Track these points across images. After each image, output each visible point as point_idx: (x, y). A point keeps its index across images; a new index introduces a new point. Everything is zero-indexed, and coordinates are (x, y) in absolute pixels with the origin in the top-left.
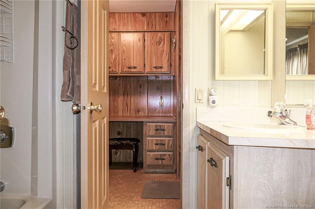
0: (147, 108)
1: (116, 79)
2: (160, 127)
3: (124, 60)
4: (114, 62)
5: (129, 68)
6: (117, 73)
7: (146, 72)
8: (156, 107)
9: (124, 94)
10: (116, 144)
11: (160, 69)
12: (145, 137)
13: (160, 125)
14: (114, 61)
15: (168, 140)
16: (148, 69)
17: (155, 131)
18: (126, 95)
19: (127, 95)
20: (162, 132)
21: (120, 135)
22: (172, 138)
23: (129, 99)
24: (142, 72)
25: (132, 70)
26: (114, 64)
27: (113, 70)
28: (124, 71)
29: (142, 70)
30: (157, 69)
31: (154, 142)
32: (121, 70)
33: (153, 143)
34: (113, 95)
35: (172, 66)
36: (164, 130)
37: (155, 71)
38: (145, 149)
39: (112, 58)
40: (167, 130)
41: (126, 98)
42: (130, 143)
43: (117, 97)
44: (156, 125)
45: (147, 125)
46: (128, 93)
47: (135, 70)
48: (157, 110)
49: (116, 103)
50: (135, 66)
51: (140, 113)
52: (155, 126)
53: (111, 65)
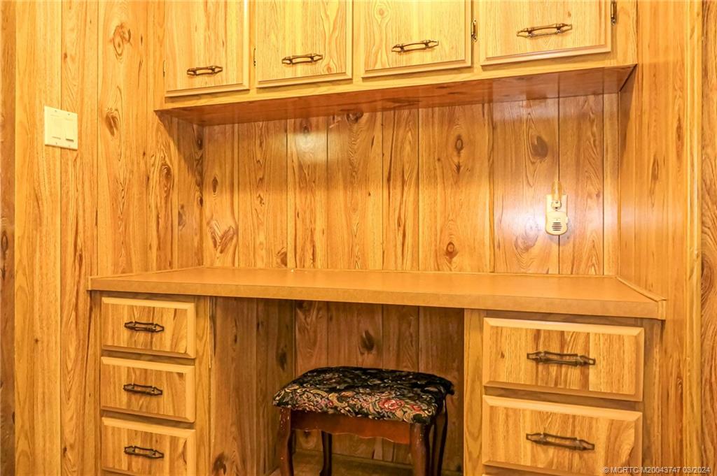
0: (487, 241)
1: (357, 119)
2: (563, 343)
3: (378, 17)
4: (336, 34)
5: (402, 49)
6: (350, 81)
7: (481, 60)
8: (532, 233)
9: (389, 180)
10: (331, 411)
11: (554, 38)
12: (473, 391)
13: (562, 333)
14: (334, 29)
15: (612, 422)
16: (489, 48)
17: (532, 364)
18: (399, 183)
19: (403, 182)
20: (574, 374)
21: (374, 352)
22: (639, 414)
23: (411, 199)
24: (464, 61)
25: (417, 59)
26: (334, 39)
27: (329, 69)
28: (378, 66)
29: (462, 54)
30: (540, 41)
31: (527, 427)
32: (366, 64)
33: (517, 432)
34: (345, 188)
35: (621, 17)
36: (585, 363)
37: (529, 50)
38: (470, 453)
39: (327, 16)
40: (602, 364)
41: (399, 197)
42: (399, 414)
43: (359, 195)
44: (538, 331)
45: (486, 328)
46: (406, 178)
47: (427, 57)
48: (535, 251)
49: (356, 219)
50: (427, 38)
51: (455, 259)
52: (530, 337)
53: (322, 48)
